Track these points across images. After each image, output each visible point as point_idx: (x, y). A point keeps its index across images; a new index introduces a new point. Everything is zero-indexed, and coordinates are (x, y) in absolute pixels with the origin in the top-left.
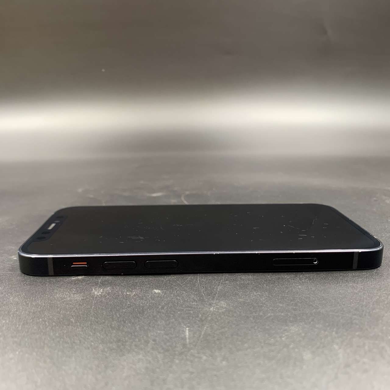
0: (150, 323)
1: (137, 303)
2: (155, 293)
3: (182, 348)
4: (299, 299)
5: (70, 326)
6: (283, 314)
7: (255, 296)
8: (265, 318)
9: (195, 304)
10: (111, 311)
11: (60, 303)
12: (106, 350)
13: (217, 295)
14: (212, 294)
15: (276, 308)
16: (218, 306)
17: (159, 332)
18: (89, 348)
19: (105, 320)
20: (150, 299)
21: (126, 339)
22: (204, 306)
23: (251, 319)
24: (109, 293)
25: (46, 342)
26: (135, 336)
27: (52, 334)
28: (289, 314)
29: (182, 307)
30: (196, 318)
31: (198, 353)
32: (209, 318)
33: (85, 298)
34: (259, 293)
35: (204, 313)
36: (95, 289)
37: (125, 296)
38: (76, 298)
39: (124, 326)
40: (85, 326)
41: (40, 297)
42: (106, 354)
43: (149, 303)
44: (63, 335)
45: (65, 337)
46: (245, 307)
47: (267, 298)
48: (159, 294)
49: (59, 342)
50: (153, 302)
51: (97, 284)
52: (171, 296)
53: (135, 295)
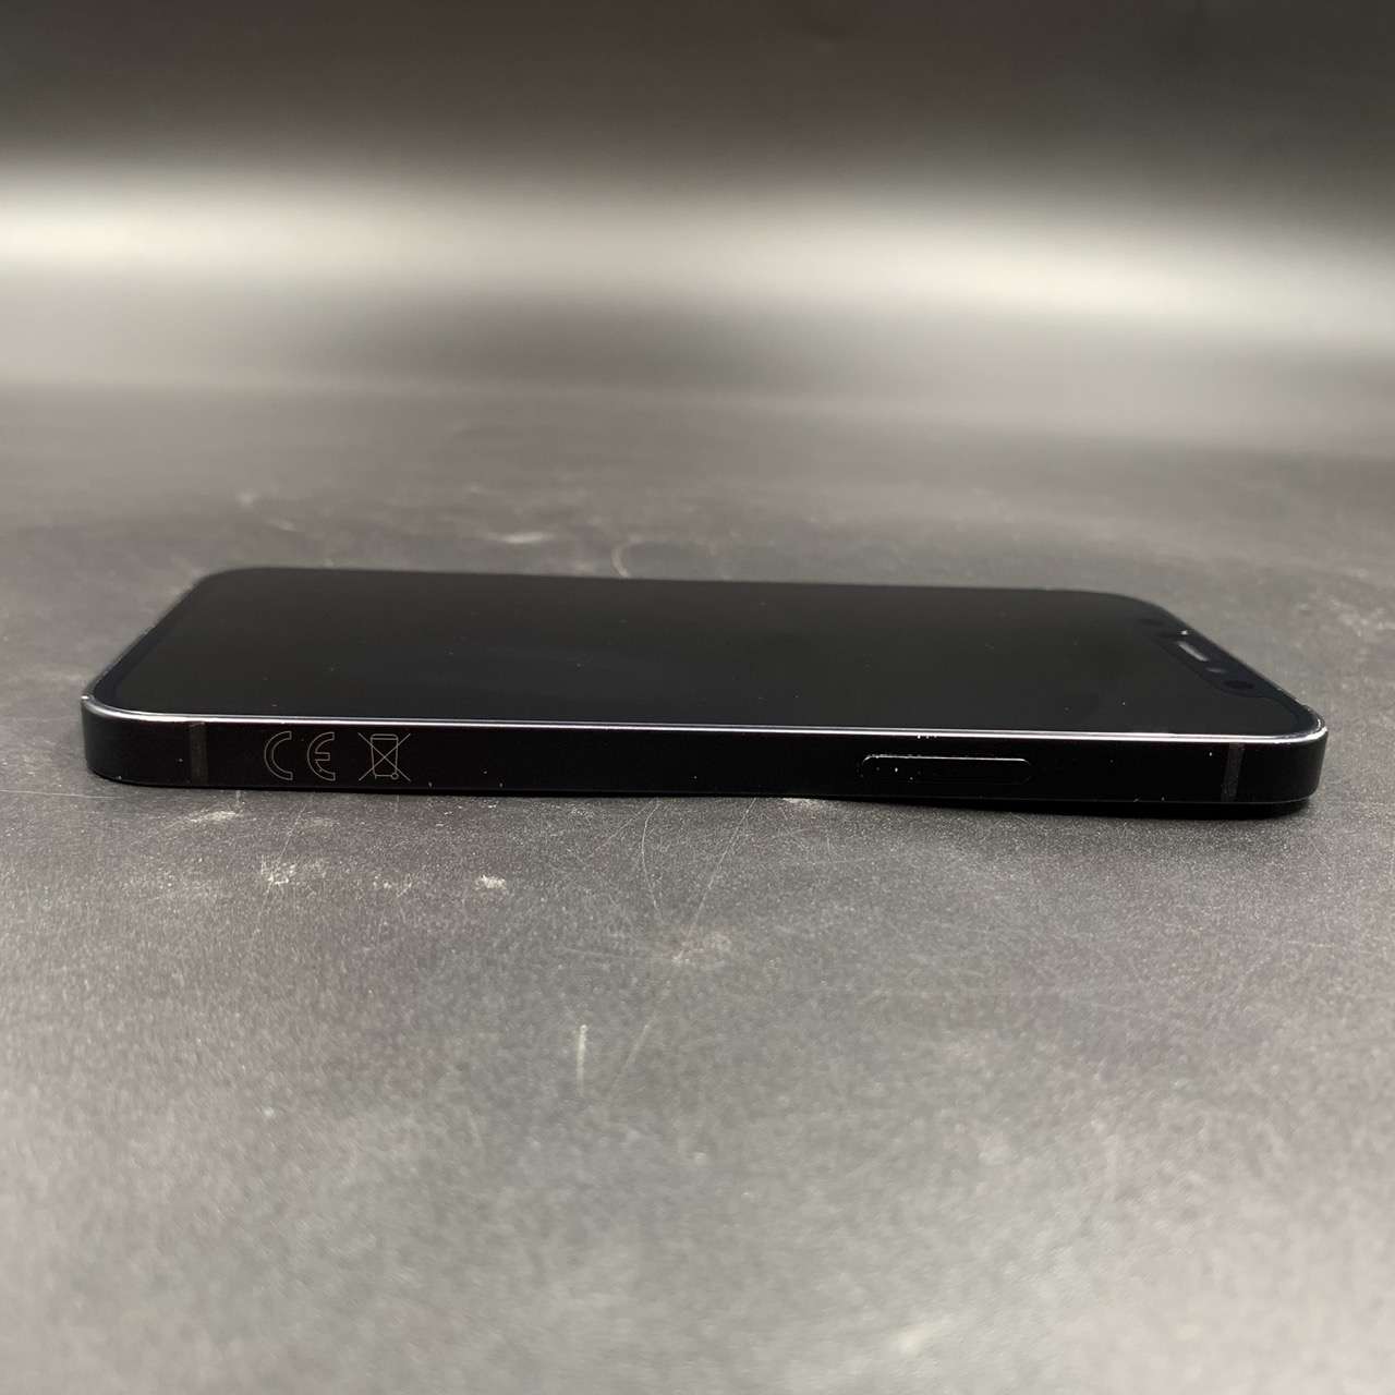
0: (453, 1002)
1: (416, 926)
2: (485, 889)
3: (556, 1095)
4: (990, 942)
5: (169, 1001)
6: (924, 995)
7: (837, 917)
8: (861, 1003)
9: (623, 936)
10: (319, 948)
11: (140, 911)
12: (289, 1091)
13: (702, 905)
14: (684, 901)
15: (905, 972)
16: (701, 947)
17: (481, 1035)
18: (227, 1083)
19: (294, 984)
20: (462, 911)
21: (365, 1056)
22: (653, 946)
23: (814, 1004)
24: (319, 880)
25: (79, 1050)
26: (395, 1047)
27: (101, 1024)
28: (948, 994)
29: (574, 947)
30: (621, 991)
31: (614, 1118)
32: (666, 993)
33: (230, 895)
34: (852, 909)
35: (648, 975)
36: (269, 865)
37: (373, 895)
38: (200, 894)
39: (359, 1010)
40: (222, 1004)
41: (68, 885)
42: (285, 1107)
43: (458, 924)
44: (141, 1032)
45: (147, 1041)
46: (796, 956)
47: (876, 930)
48: (497, 891)
49: (124, 1054)
50: (473, 923)
51: (277, 845)
52: (540, 904)
53: (410, 894)
